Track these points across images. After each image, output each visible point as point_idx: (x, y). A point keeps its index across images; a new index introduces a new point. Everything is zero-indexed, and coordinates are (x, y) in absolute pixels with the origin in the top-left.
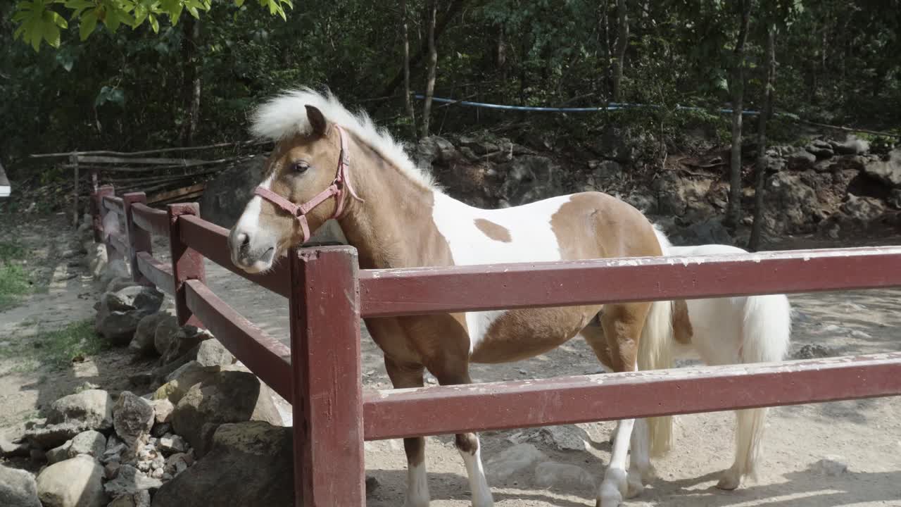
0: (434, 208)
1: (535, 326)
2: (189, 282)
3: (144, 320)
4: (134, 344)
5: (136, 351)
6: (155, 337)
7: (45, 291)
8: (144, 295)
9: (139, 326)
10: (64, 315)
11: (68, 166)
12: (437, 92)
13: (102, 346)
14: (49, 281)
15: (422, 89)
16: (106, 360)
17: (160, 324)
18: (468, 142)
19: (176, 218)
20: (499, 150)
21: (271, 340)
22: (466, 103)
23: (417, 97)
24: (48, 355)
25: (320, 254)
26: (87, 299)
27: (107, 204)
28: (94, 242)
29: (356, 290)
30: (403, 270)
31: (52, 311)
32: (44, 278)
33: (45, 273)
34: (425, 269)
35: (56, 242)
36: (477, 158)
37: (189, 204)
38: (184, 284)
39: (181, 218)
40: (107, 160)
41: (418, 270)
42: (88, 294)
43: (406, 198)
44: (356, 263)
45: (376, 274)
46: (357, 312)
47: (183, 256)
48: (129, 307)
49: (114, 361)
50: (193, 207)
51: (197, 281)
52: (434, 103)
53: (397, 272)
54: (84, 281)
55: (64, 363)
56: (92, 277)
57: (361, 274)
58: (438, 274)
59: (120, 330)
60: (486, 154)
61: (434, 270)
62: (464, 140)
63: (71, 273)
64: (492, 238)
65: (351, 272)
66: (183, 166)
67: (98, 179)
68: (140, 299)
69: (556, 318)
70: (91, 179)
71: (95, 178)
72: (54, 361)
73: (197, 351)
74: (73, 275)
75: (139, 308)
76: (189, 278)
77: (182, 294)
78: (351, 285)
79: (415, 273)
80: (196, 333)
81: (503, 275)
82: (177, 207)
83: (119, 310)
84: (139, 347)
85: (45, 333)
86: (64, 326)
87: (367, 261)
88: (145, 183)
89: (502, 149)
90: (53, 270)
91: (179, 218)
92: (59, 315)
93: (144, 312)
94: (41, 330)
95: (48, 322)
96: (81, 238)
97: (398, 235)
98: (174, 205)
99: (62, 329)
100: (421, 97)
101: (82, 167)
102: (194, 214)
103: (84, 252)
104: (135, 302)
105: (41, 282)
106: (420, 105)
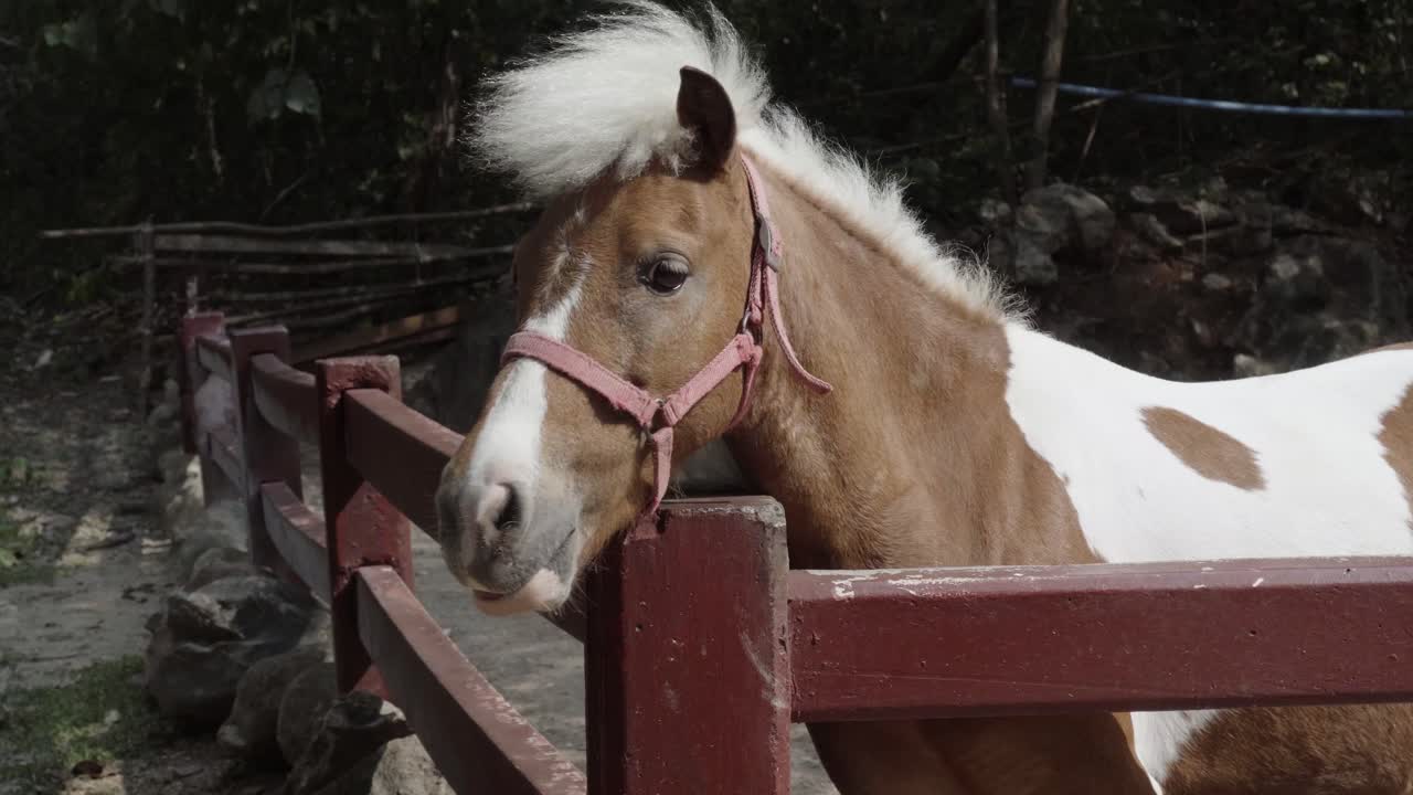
0: (1011, 373)
1: (1326, 750)
2: (367, 573)
3: (255, 669)
4: (229, 734)
5: (235, 752)
6: (279, 723)
7: (47, 576)
8: (261, 601)
9: (241, 685)
10: (79, 644)
11: (131, 260)
12: (1070, 71)
13: (152, 736)
14: (63, 547)
15: (1032, 61)
16: (155, 774)
17: (294, 684)
18: (1150, 200)
19: (339, 396)
20: (1235, 222)
21: (552, 761)
22: (1150, 98)
23: (1018, 81)
24: (16, 752)
25: (669, 525)
26: (144, 601)
27: (206, 358)
28: (182, 452)
29: (776, 634)
30: (926, 576)
31: (51, 631)
32: (52, 543)
33: (57, 529)
34: (997, 574)
35: (92, 448)
36: (1177, 242)
37: (373, 360)
38: (356, 578)
39: (349, 396)
40: (222, 244)
41: (977, 574)
42: (148, 588)
43: (926, 353)
44: (779, 553)
45: (844, 584)
46: (780, 704)
47: (353, 502)
48: (222, 630)
49: (177, 777)
50: (384, 368)
51: (389, 569)
52: (1064, 100)
53: (910, 582)
54: (145, 551)
55: (49, 777)
56: (168, 541)
57: (791, 584)
58: (1038, 589)
59: (199, 692)
60: (1199, 231)
61: (1026, 576)
62: (1140, 194)
63: (119, 531)
64: (1202, 473)
65: (762, 577)
66: (413, 261)
67: (201, 292)
68: (252, 613)
69: (1390, 730)
70: (183, 291)
71: (192, 289)
72: (27, 771)
73: (372, 766)
74: (123, 536)
75: (250, 635)
76: (367, 563)
77: (351, 602)
78: (764, 618)
79: (966, 585)
80: (376, 714)
81: (1245, 598)
82: (338, 370)
83: (195, 639)
84: (240, 742)
85: (24, 692)
86: (73, 673)
87: (811, 547)
88: (317, 304)
89: (1244, 220)
90: (78, 522)
91: (345, 400)
92: (64, 643)
93: (257, 648)
94: (15, 683)
95: (35, 660)
96: (152, 440)
97: (905, 472)
98: (331, 362)
99: (68, 681)
100: (1031, 83)
101: (163, 262)
102: (385, 388)
103: (157, 478)
104: (238, 620)
105: (44, 552)
106: (1022, 104)
